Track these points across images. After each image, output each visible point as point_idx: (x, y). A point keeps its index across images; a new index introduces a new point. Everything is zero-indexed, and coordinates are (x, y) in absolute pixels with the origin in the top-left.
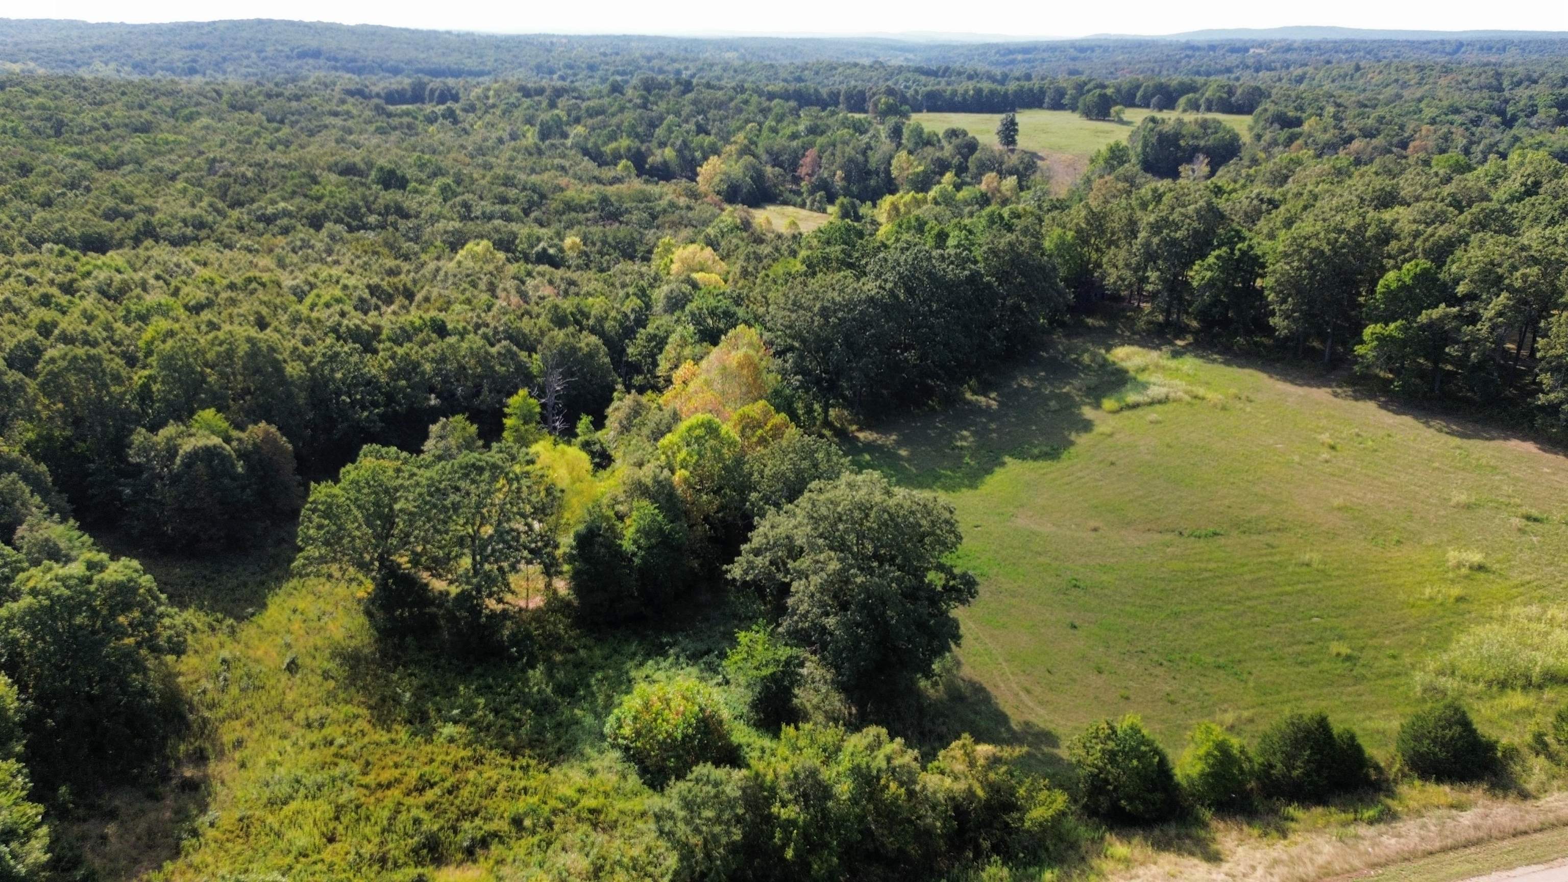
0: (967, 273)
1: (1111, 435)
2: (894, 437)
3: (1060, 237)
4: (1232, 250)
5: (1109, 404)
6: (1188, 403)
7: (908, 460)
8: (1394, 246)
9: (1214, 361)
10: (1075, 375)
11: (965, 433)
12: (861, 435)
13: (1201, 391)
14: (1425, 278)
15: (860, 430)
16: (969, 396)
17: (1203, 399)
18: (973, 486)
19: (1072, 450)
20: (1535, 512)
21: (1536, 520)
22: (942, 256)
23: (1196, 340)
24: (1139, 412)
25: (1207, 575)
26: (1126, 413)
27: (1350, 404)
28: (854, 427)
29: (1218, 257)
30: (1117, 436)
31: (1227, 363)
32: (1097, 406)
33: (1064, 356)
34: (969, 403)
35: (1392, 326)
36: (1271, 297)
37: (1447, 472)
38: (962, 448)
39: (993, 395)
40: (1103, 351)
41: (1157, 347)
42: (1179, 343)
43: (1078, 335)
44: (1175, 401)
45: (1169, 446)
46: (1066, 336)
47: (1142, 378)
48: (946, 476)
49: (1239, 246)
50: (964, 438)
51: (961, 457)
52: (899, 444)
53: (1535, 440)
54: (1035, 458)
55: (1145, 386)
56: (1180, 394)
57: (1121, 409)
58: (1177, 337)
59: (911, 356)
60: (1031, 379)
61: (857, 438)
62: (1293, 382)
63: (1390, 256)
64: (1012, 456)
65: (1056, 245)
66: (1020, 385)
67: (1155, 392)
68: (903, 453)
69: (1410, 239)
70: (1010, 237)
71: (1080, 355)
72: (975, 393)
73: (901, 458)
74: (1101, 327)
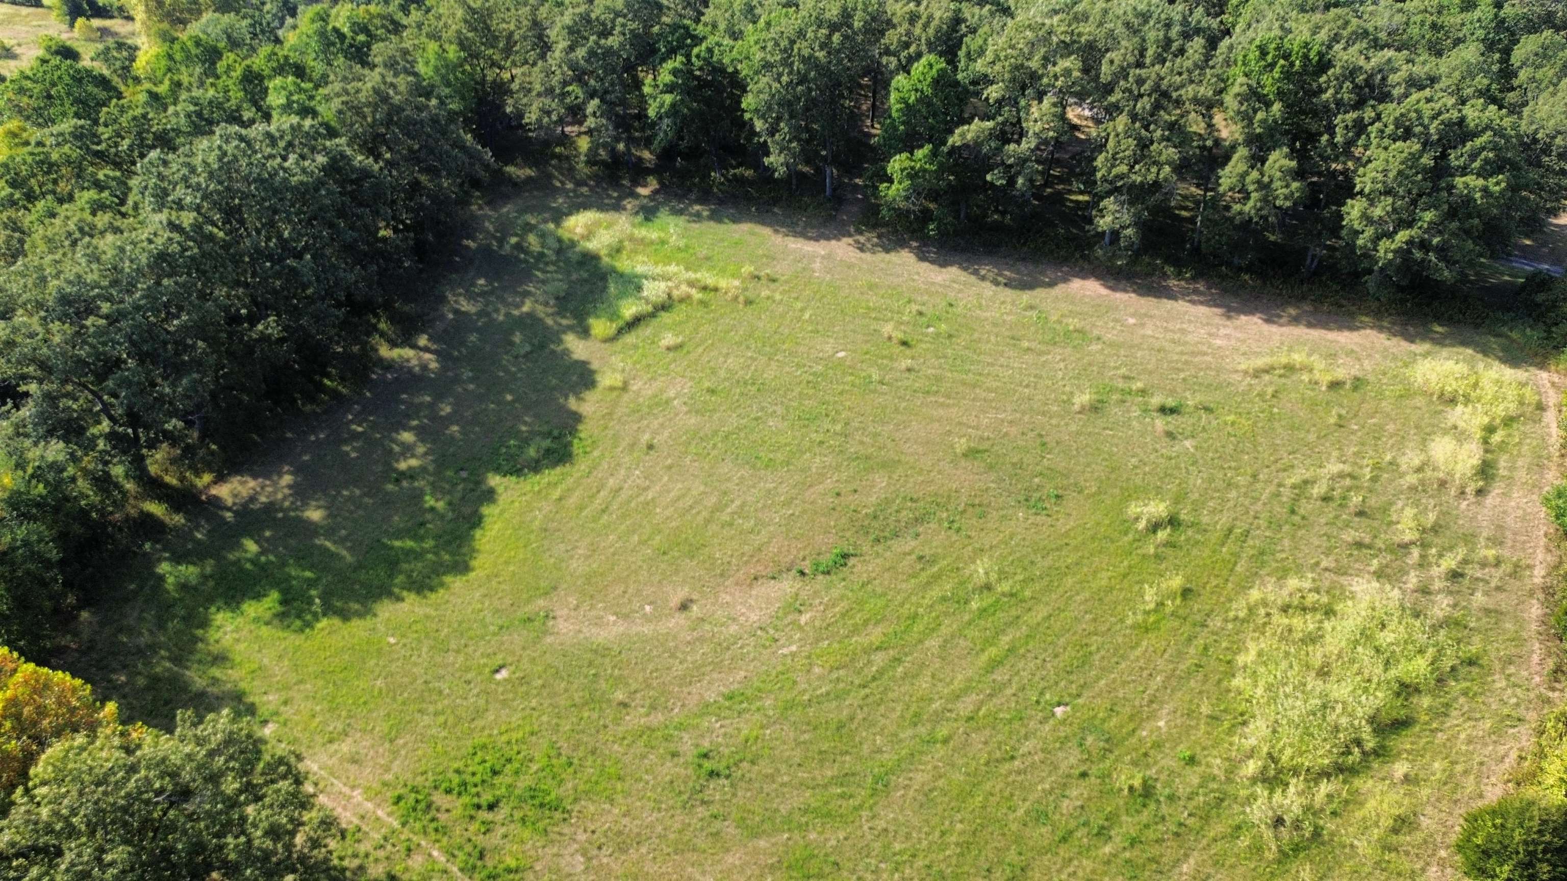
0: (321, 159)
1: (625, 388)
2: (287, 479)
3: (439, 57)
4: (688, 56)
5: (600, 326)
6: (701, 302)
7: (330, 532)
8: (892, 38)
9: (698, 217)
10: (527, 275)
11: (407, 437)
12: (225, 491)
13: (709, 279)
14: (943, 82)
15: (220, 479)
16: (385, 351)
17: (716, 290)
18: (461, 567)
19: (584, 430)
20: (1170, 402)
21: (1173, 411)
22: (268, 135)
23: (661, 182)
24: (644, 332)
25: (879, 659)
26: (630, 339)
27: (882, 257)
28: (207, 478)
29: (675, 72)
30: (634, 387)
31: (715, 217)
32: (584, 332)
33: (501, 241)
34: (388, 366)
35: (920, 153)
36: (759, 125)
37: (1041, 353)
38: (411, 475)
39: (423, 341)
40: (551, 226)
41: (617, 207)
42: (643, 191)
43: (506, 198)
44: (681, 301)
45: (712, 391)
46: (490, 203)
47: (624, 264)
48: (408, 552)
49: (696, 51)
50: (407, 450)
51: (417, 496)
52: (302, 493)
53: (1098, 277)
54: (536, 467)
55: (632, 284)
56: (684, 288)
57: (620, 332)
58: (636, 183)
59: (270, 326)
60: (471, 297)
61: (216, 502)
62: (803, 235)
63: (887, 52)
64: (498, 470)
65: (437, 69)
66: (457, 312)
67: (654, 290)
68: (315, 515)
69: (906, 25)
70: (373, 78)
71: (522, 237)
72: (393, 344)
73: (311, 529)
74: (530, 178)
